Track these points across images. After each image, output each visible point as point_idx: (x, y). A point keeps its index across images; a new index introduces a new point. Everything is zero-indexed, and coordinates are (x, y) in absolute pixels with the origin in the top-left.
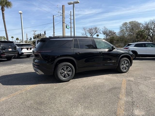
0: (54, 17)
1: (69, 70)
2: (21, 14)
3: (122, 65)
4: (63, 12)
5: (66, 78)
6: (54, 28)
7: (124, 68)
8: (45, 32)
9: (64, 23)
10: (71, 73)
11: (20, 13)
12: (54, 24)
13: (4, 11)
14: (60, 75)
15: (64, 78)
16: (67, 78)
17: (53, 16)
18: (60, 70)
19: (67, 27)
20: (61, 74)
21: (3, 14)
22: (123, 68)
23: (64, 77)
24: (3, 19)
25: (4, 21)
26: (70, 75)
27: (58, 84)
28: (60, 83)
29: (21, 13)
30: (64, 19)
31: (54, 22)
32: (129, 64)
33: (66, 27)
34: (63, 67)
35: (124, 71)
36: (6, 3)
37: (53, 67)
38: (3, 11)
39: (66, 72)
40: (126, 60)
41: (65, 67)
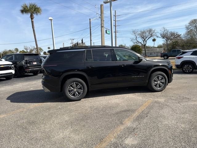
0: (91, 20)
1: (79, 86)
2: (51, 21)
3: (155, 81)
4: (101, 14)
5: (75, 96)
6: (91, 35)
7: (158, 85)
8: (82, 40)
9: (102, 28)
10: (82, 91)
12: (90, 29)
13: (33, 19)
14: (68, 93)
15: (73, 97)
16: (77, 96)
17: (90, 19)
18: (69, 87)
19: (107, 32)
20: (69, 91)
21: (32, 22)
22: (156, 85)
23: (74, 95)
24: (33, 28)
25: (34, 30)
26: (81, 93)
27: (65, 103)
28: (68, 103)
29: (51, 20)
30: (103, 22)
31: (90, 28)
32: (166, 80)
34: (72, 84)
35: (157, 90)
36: (35, 9)
37: (60, 83)
38: (32, 19)
39: (75, 90)
40: (161, 75)
41: (74, 84)
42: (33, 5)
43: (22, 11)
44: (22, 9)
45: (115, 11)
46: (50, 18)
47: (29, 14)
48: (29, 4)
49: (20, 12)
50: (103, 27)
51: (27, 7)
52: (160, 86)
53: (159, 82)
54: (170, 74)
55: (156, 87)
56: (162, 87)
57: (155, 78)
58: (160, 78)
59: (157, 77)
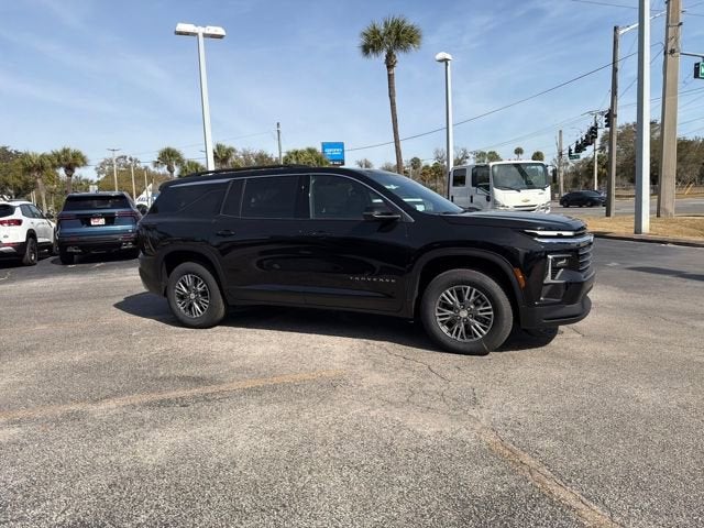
0: (621, 32)
1: (200, 287)
2: (447, 64)
3: (445, 306)
7: (459, 326)
9: (669, 57)
11: (441, 61)
12: (615, 70)
13: (393, 66)
14: (177, 300)
16: (196, 314)
17: (616, 28)
18: (178, 287)
19: (702, 70)
21: (390, 77)
23: (189, 310)
24: (390, 96)
26: (206, 307)
29: (446, 60)
30: (676, 32)
33: (696, 76)
34: (185, 279)
38: (390, 66)
40: (473, 284)
41: (189, 279)
42: (393, 24)
43: (366, 49)
44: (362, 41)
46: (441, 56)
47: (384, 54)
48: (382, 23)
49: (360, 50)
50: (672, 52)
51: (375, 32)
52: (468, 332)
53: (464, 314)
54: (523, 284)
55: (451, 333)
56: (476, 336)
57: (447, 295)
58: (469, 297)
59: (452, 292)
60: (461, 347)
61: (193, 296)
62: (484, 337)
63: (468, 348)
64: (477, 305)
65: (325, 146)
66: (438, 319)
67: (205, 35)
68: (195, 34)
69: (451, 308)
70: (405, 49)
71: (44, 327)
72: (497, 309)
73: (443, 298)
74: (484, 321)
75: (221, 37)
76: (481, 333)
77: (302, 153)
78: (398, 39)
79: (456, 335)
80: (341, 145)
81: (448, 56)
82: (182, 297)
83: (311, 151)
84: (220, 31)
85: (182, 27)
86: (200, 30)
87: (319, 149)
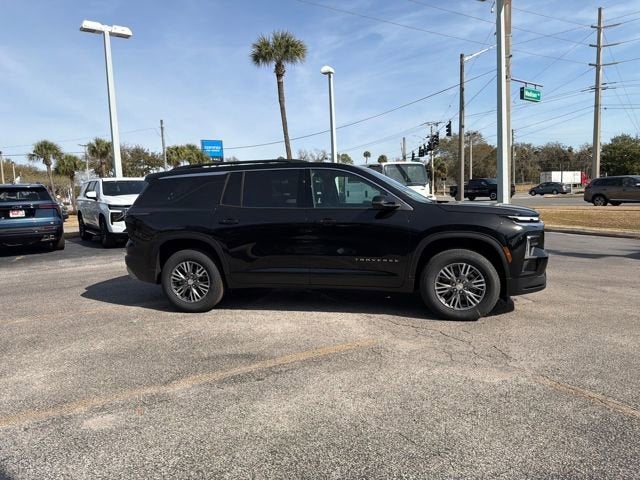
0: (466, 59)
1: (199, 273)
2: (330, 77)
5: (190, 300)
7: (455, 297)
8: (449, 126)
10: (208, 287)
11: (325, 73)
12: (462, 90)
13: (282, 75)
15: (184, 300)
16: (194, 299)
17: (462, 56)
18: (174, 274)
19: (526, 93)
23: (186, 295)
24: (280, 102)
25: (282, 108)
26: (205, 292)
28: (172, 314)
29: (329, 73)
30: (508, 61)
31: (461, 83)
33: (522, 97)
34: (183, 266)
36: (287, 47)
38: (279, 75)
40: (468, 261)
41: (187, 266)
42: (282, 38)
43: (257, 58)
44: (256, 50)
45: (600, 10)
46: (326, 69)
47: (273, 64)
48: (272, 35)
49: (251, 59)
50: (506, 78)
51: (266, 44)
52: (464, 302)
53: (460, 287)
54: (510, 261)
55: (449, 304)
56: (471, 305)
57: (445, 271)
58: (465, 273)
59: (449, 269)
60: (459, 315)
61: (191, 282)
62: (478, 305)
63: (464, 315)
64: (470, 278)
65: (204, 143)
66: (437, 293)
67: (111, 34)
68: (101, 32)
69: (448, 282)
70: (292, 60)
71: (24, 320)
72: (489, 281)
73: (442, 274)
74: (477, 292)
75: (127, 37)
76: (475, 302)
77: (183, 149)
78: (287, 51)
79: (453, 305)
80: (219, 143)
81: (332, 70)
82: (178, 284)
83: (192, 148)
84: (127, 31)
85: (88, 24)
86: (106, 29)
87: (199, 146)
